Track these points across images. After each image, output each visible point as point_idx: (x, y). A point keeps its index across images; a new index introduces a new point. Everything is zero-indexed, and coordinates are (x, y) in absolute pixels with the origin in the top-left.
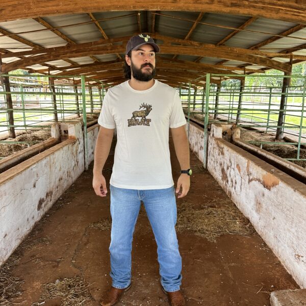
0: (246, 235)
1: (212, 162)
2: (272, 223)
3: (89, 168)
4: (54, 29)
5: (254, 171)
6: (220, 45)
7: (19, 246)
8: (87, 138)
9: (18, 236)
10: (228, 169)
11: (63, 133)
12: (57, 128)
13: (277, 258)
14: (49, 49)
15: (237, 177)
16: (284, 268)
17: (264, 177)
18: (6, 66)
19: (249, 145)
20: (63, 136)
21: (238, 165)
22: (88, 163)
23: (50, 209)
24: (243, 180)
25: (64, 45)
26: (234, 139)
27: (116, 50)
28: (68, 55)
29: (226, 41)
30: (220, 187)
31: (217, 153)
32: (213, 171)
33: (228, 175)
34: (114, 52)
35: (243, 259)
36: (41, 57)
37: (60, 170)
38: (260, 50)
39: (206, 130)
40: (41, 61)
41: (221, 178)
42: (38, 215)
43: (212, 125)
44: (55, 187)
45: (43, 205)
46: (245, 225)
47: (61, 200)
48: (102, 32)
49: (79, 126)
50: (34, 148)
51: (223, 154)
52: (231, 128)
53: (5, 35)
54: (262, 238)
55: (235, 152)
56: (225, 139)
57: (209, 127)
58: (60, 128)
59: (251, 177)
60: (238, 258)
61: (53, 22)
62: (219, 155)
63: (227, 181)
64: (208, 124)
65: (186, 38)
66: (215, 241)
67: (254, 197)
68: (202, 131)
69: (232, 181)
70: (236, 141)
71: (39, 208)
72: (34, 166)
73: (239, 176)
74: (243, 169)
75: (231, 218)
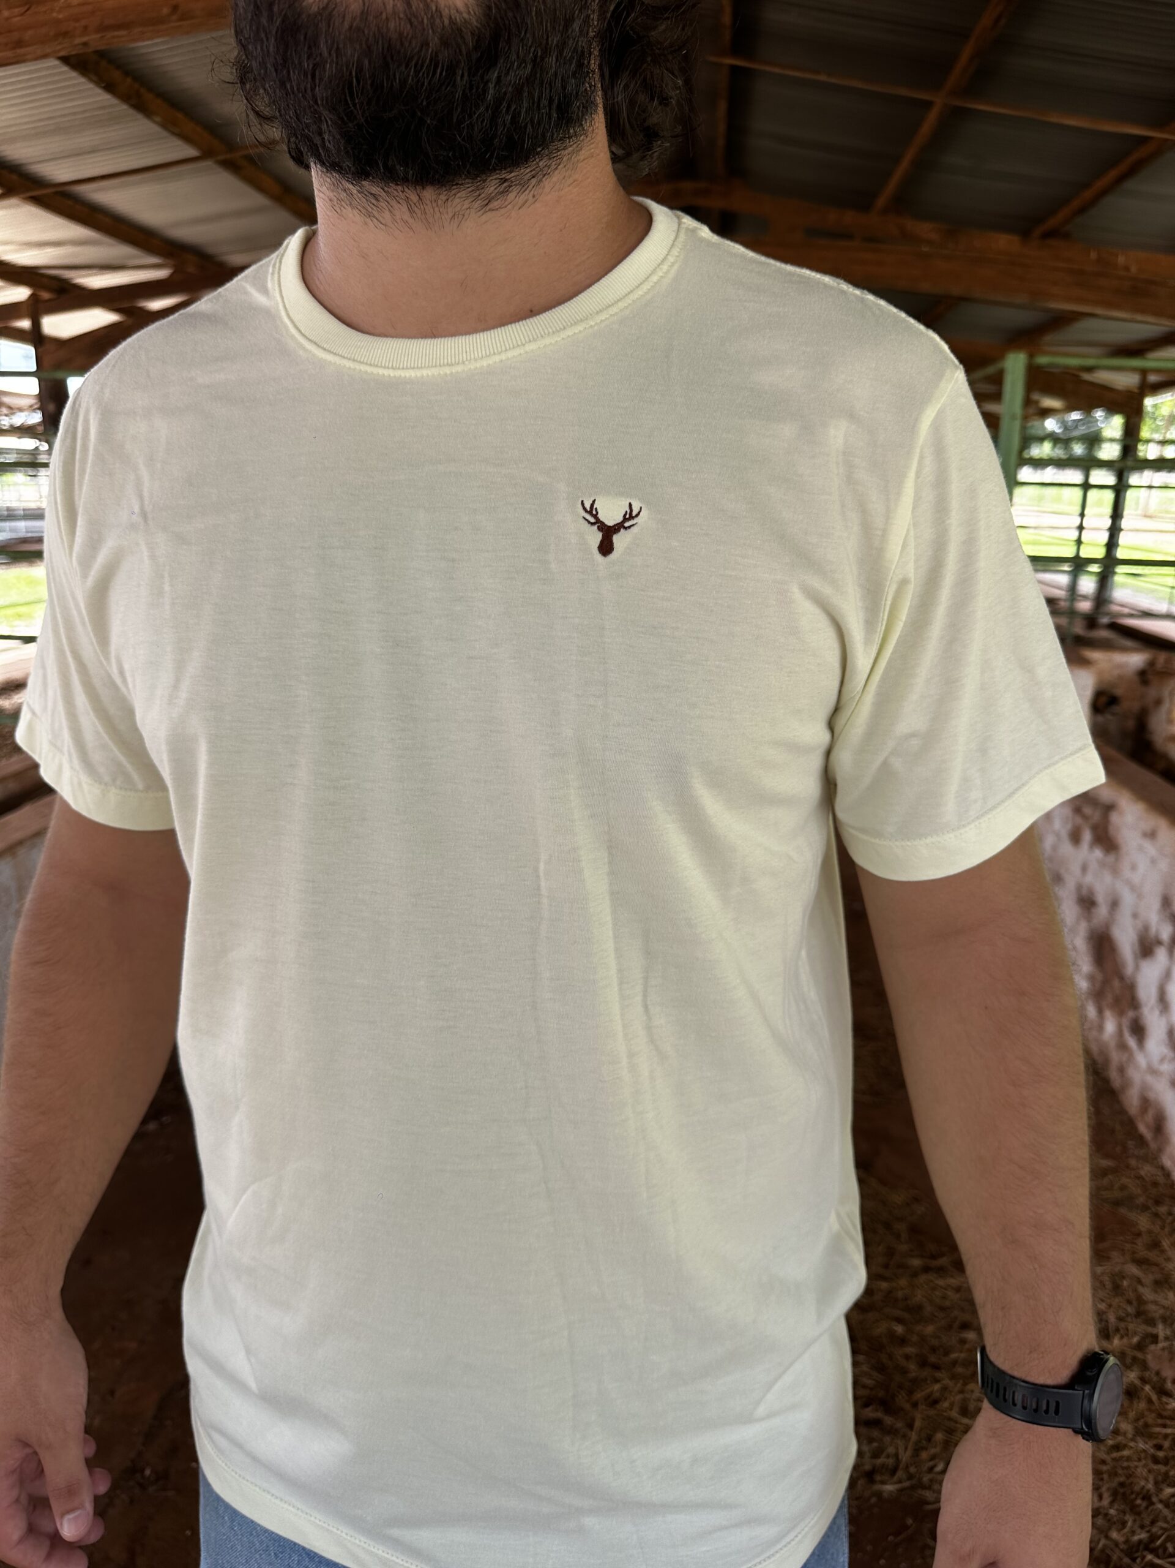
4: (236, 157)
6: (1045, 236)
10: (1145, 951)
18: (62, 354)
26: (1158, 740)
33: (1146, 995)
51: (1106, 843)
52: (1142, 673)
56: (1103, 735)
63: (1138, 1031)
65: (881, 202)
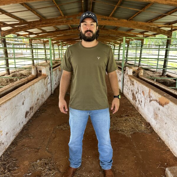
0: (148, 133)
1: (126, 90)
2: (165, 126)
3: (54, 92)
4: (32, 10)
5: (153, 95)
6: (130, 20)
7: (15, 140)
8: (52, 75)
9: (14, 133)
10: (136, 93)
11: (39, 72)
12: (35, 69)
13: (168, 147)
14: (29, 22)
15: (142, 98)
16: (172, 153)
17: (159, 99)
18: (4, 32)
19: (149, 79)
20: (38, 74)
21: (143, 92)
22: (53, 90)
23: (32, 117)
24: (146, 100)
25: (38, 20)
26: (139, 76)
27: (69, 23)
28: (40, 26)
29: (134, 17)
30: (132, 104)
31: (130, 84)
32: (127, 95)
33: (137, 97)
34: (67, 24)
35: (148, 148)
36: (25, 27)
37: (38, 94)
38: (154, 23)
39: (122, 70)
40: (24, 29)
41: (132, 99)
42: (25, 121)
43: (126, 67)
44: (35, 104)
45: (28, 115)
46: (148, 127)
47: (38, 112)
48: (61, 12)
49: (48, 68)
50: (22, 81)
51: (133, 84)
52: (138, 69)
53: (3, 13)
54: (158, 134)
55: (141, 84)
56: (134, 76)
57: (125, 69)
58: (37, 69)
59: (151, 99)
60: (145, 147)
61: (32, 6)
62: (131, 85)
63: (136, 101)
64: (124, 67)
66: (130, 137)
67: (153, 110)
68: (120, 71)
69: (139, 101)
70: (141, 77)
71: (26, 116)
72: (23, 92)
73: (144, 98)
74: (147, 94)
75: (139, 123)
